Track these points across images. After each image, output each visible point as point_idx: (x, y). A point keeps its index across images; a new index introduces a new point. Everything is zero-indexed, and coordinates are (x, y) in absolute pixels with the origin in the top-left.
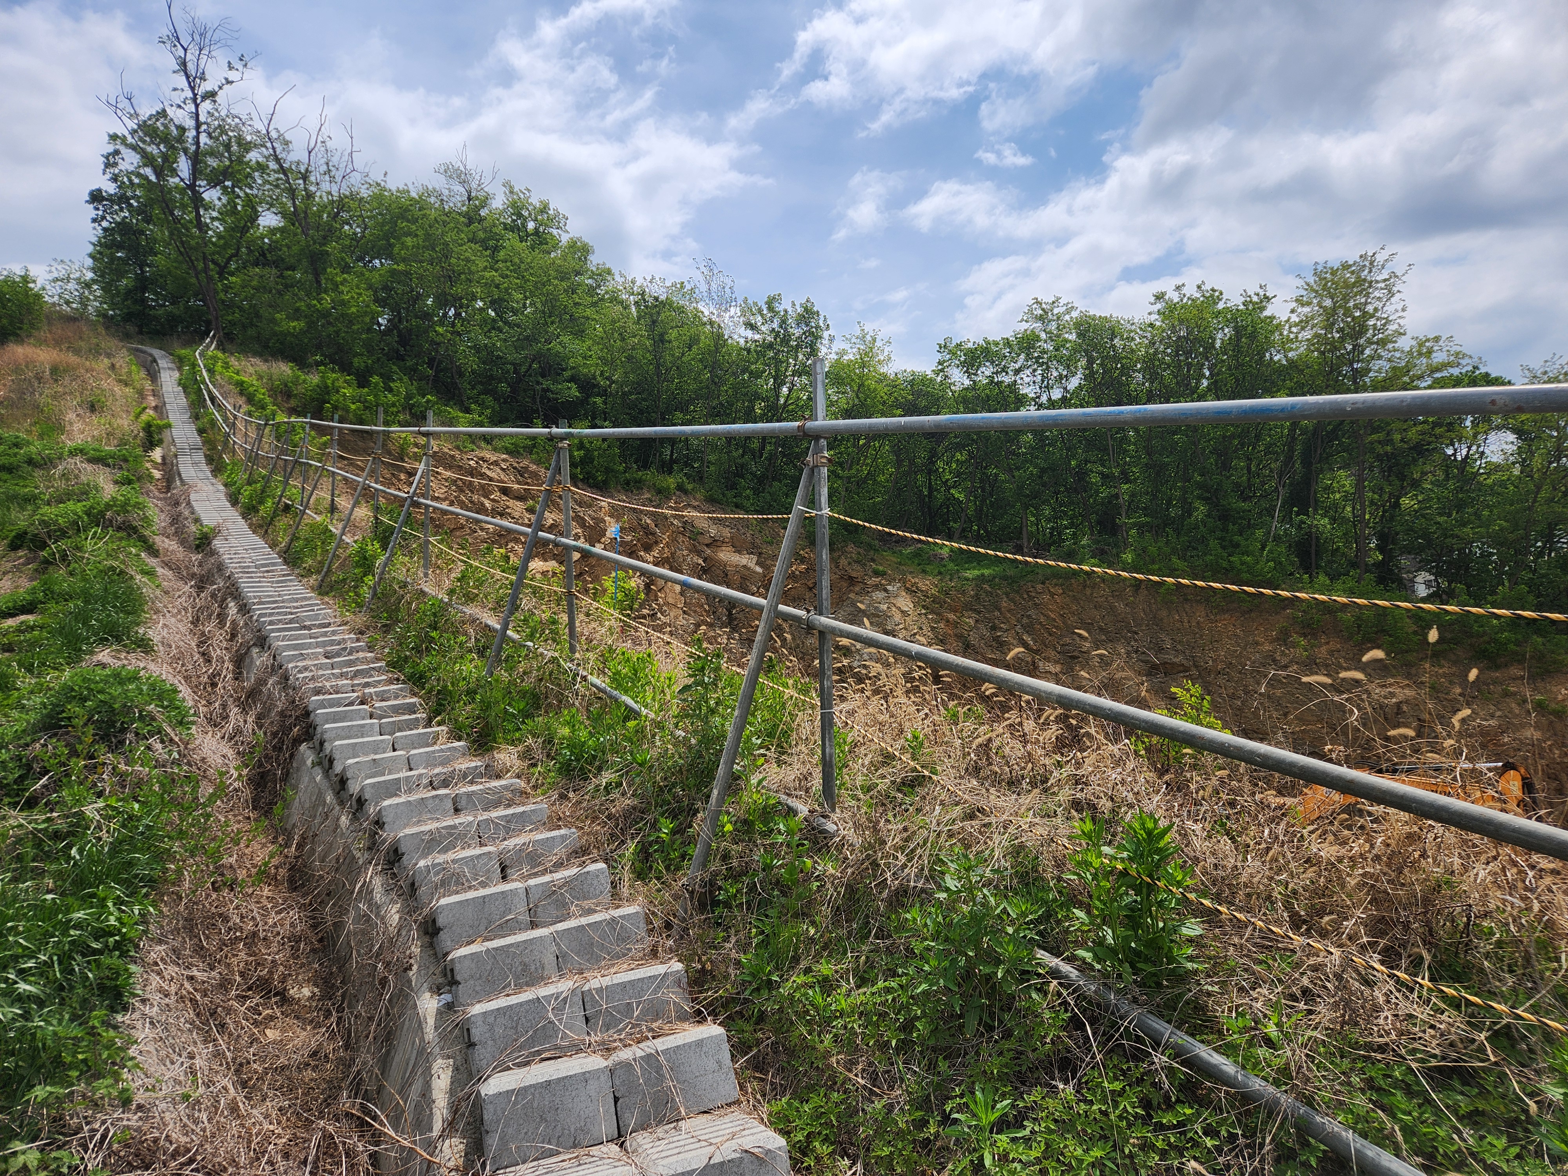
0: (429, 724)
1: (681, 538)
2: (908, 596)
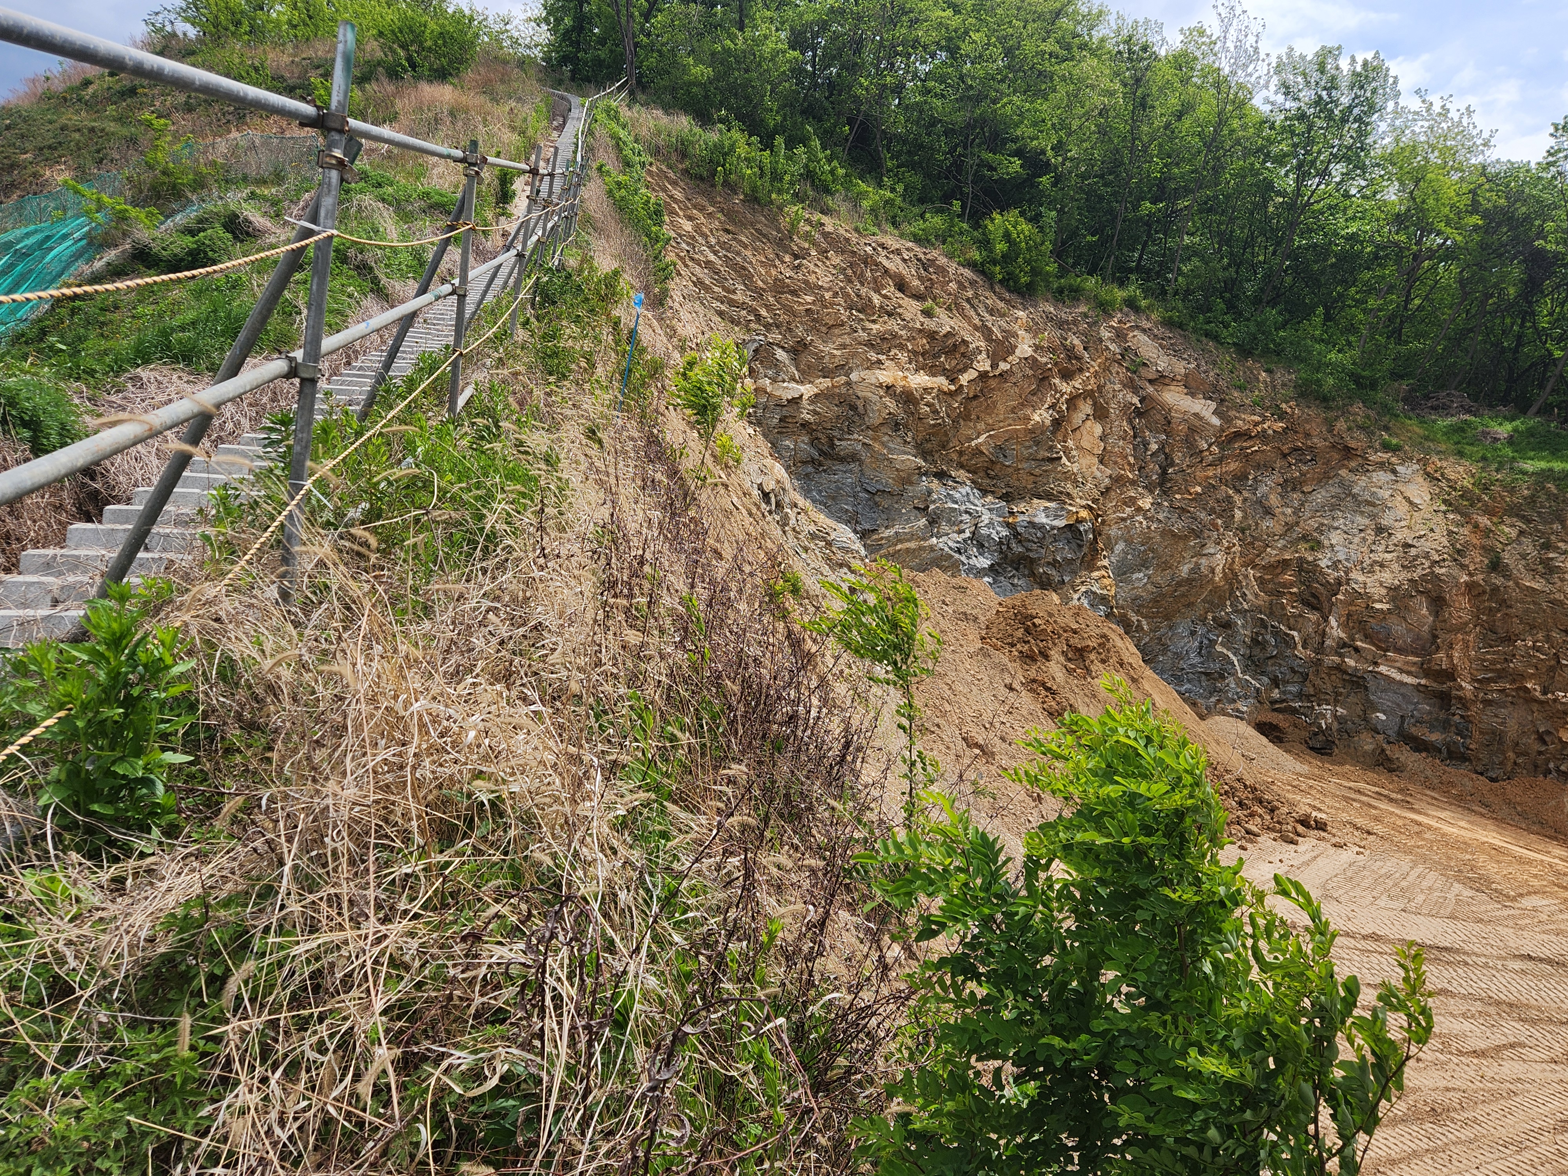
1: (1115, 368)
2: (1426, 484)
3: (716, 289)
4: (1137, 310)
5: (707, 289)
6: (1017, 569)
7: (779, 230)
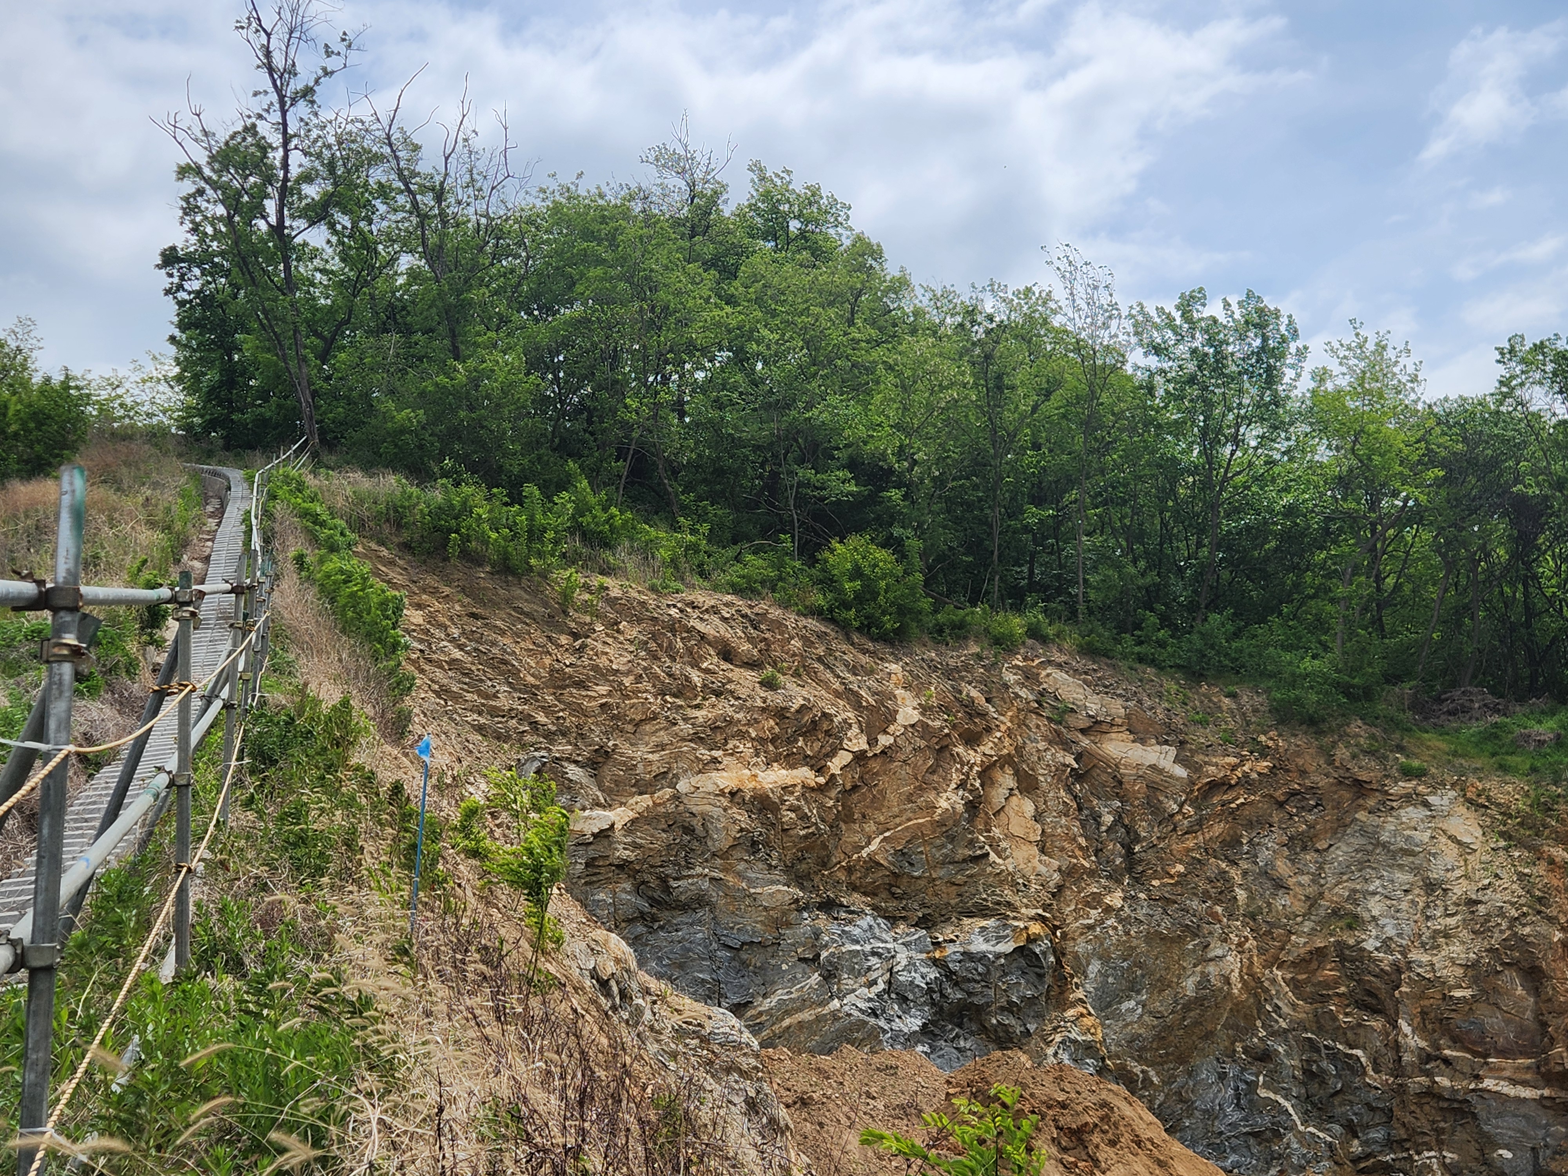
1: (1033, 720)
2: (1472, 815)
3: (469, 696)
4: (1043, 640)
5: (456, 698)
6: (960, 1026)
7: (546, 605)
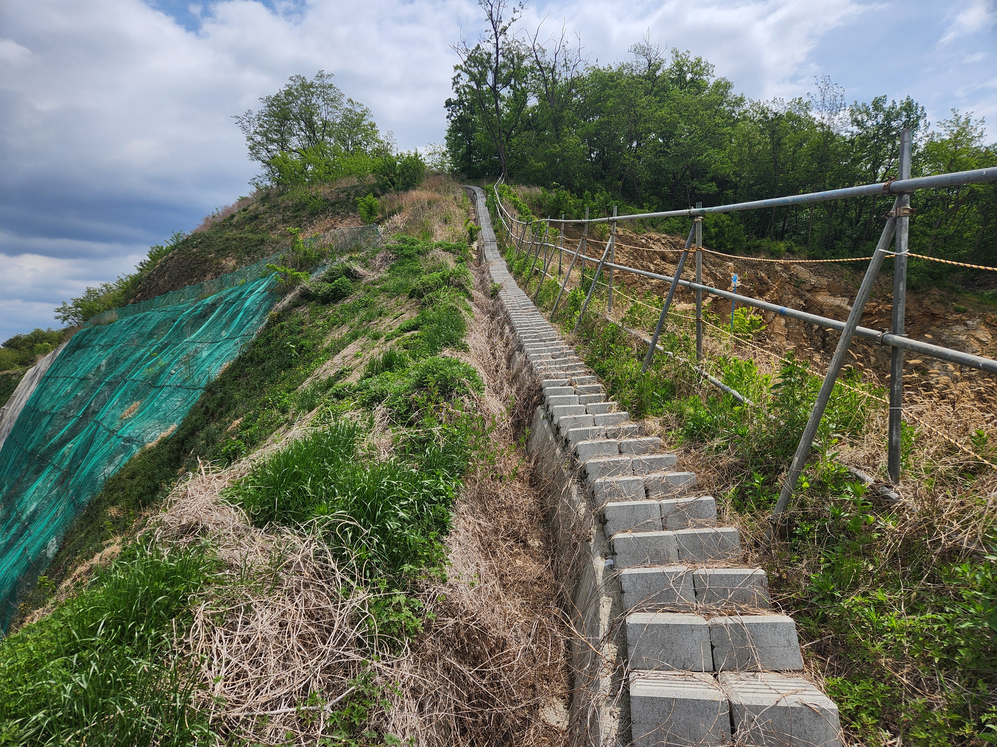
0: (607, 400)
1: (787, 286)
2: (988, 329)
4: (793, 253)
